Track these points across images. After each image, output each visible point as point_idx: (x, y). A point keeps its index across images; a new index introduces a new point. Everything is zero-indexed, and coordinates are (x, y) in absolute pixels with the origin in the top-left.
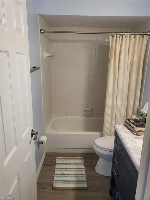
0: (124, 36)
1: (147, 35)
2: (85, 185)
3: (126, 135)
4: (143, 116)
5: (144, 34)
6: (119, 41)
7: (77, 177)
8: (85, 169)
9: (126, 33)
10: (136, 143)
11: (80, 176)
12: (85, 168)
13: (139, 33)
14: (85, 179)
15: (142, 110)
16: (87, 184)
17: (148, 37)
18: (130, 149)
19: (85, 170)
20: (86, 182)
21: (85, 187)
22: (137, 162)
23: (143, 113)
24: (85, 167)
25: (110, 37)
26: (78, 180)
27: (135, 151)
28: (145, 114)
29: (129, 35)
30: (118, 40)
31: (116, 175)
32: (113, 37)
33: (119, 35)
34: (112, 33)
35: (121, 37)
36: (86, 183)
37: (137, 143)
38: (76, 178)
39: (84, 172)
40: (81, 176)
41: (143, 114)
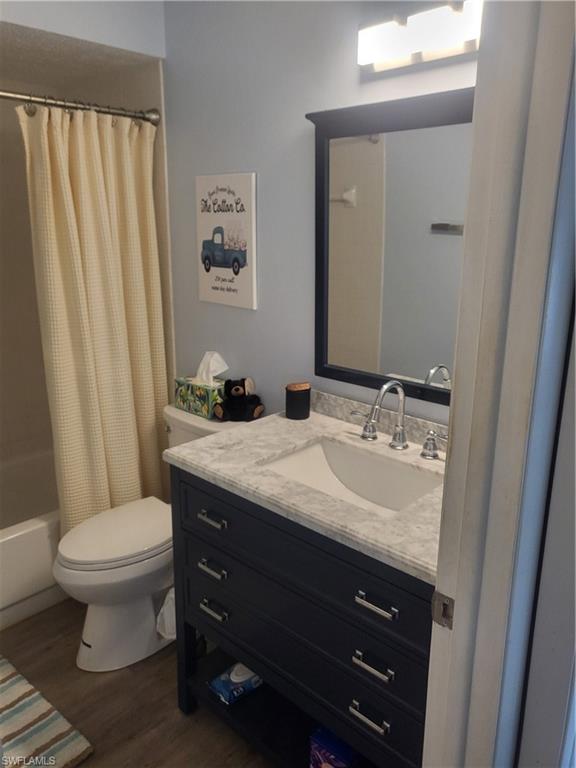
0: (79, 114)
1: (148, 120)
2: (80, 745)
4: (211, 400)
5: (140, 118)
6: (63, 134)
7: (23, 740)
8: (37, 693)
9: (79, 106)
11: (32, 728)
12: (37, 689)
13: (123, 109)
14: (63, 725)
16: (81, 737)
17: (154, 128)
19: (43, 695)
20: (72, 734)
21: (84, 752)
23: (207, 392)
24: (30, 683)
25: (20, 110)
26: (37, 750)
28: (216, 392)
29: (93, 115)
30: (57, 132)
31: (219, 618)
32: (31, 113)
34: (28, 98)
35: (68, 117)
36: (76, 736)
38: (20, 746)
39: (44, 706)
40: (36, 726)
41: (210, 392)
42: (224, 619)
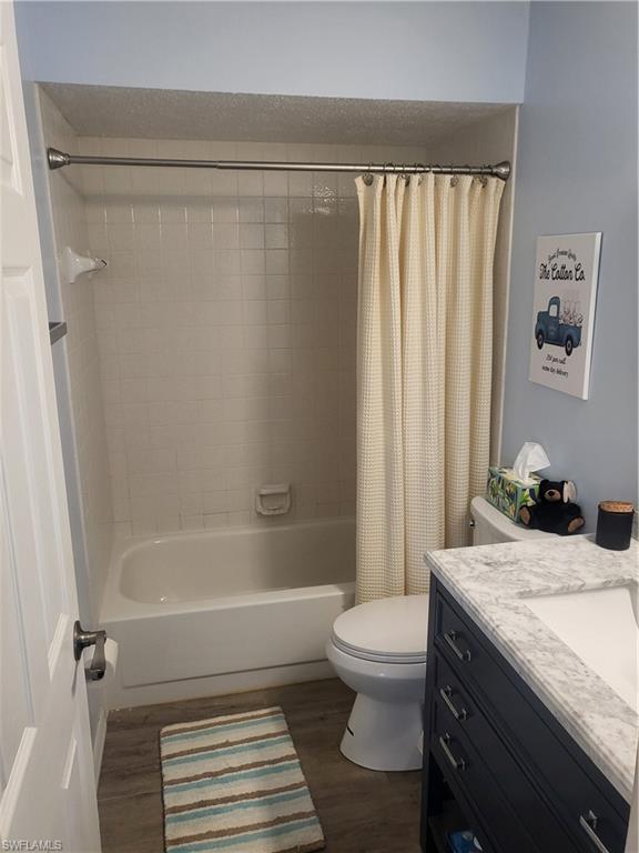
0: (415, 178)
1: (496, 175)
2: (312, 834)
3: (485, 589)
4: (519, 500)
5: (487, 173)
6: (396, 200)
7: (270, 802)
8: (297, 760)
9: (418, 169)
10: (532, 617)
11: (281, 794)
12: (299, 755)
13: (467, 167)
14: (306, 804)
15: (510, 476)
16: (319, 826)
17: (504, 182)
18: (519, 650)
19: (301, 764)
20: (313, 818)
21: (316, 843)
22: (566, 702)
23: (516, 488)
24: (295, 747)
25: (359, 182)
26: (279, 818)
27: (540, 655)
28: (527, 492)
29: (431, 176)
30: (392, 195)
31: (454, 763)
32: (369, 183)
33: (395, 176)
34: (367, 168)
35: (403, 182)
36: (312, 823)
37: (536, 618)
38: (266, 807)
39: (298, 776)
40: (285, 793)
41: (520, 492)
42: (460, 766)
